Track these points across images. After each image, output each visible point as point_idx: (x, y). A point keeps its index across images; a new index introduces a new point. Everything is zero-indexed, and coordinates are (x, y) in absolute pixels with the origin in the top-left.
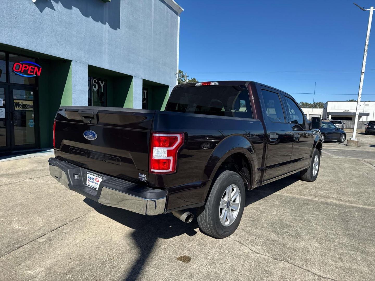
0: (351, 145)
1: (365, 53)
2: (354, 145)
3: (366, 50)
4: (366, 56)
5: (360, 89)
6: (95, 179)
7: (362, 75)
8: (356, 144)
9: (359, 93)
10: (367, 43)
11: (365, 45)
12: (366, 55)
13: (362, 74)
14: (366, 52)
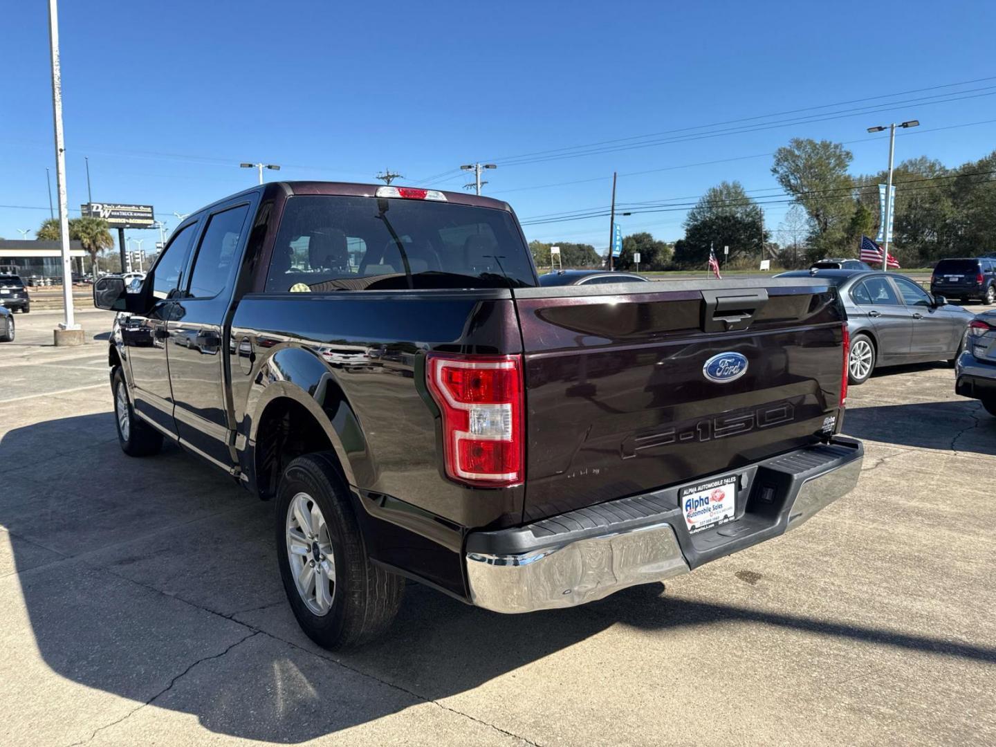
0: (71, 342)
1: (56, 98)
2: (76, 341)
3: (57, 91)
4: (61, 106)
5: (62, 192)
6: (710, 497)
7: (59, 157)
8: (80, 338)
9: (62, 203)
10: (57, 73)
11: (53, 78)
12: (60, 103)
13: (59, 152)
14: (58, 97)
